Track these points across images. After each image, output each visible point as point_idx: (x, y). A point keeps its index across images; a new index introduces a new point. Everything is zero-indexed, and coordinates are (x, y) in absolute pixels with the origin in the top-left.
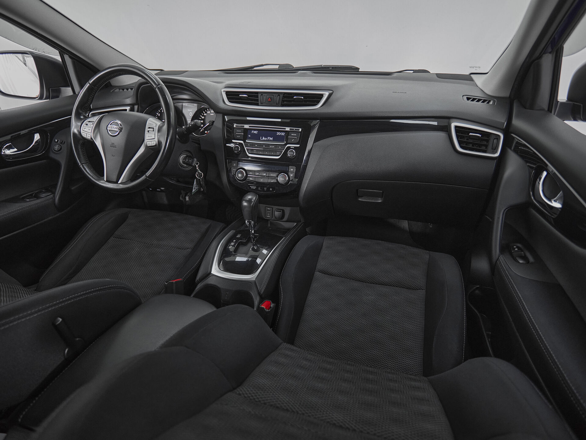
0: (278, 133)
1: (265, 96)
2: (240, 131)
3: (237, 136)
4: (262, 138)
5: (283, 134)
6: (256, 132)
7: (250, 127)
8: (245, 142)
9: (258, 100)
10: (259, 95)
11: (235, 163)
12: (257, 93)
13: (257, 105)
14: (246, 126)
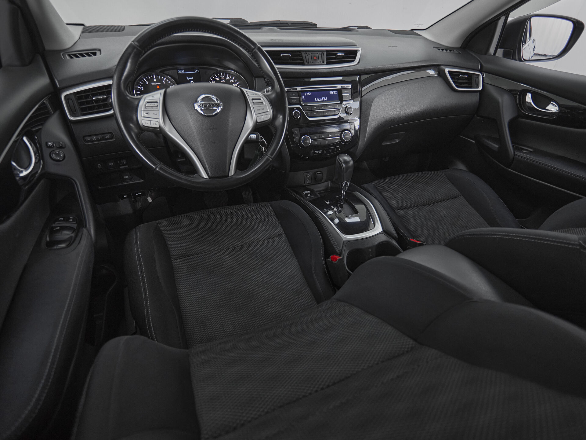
0: (331, 93)
1: (309, 54)
2: (294, 95)
3: (293, 101)
4: (317, 100)
5: (335, 92)
6: (309, 94)
7: (301, 89)
8: (301, 105)
9: (302, 59)
10: (303, 54)
11: (296, 130)
12: (299, 51)
13: (303, 64)
14: (298, 89)
